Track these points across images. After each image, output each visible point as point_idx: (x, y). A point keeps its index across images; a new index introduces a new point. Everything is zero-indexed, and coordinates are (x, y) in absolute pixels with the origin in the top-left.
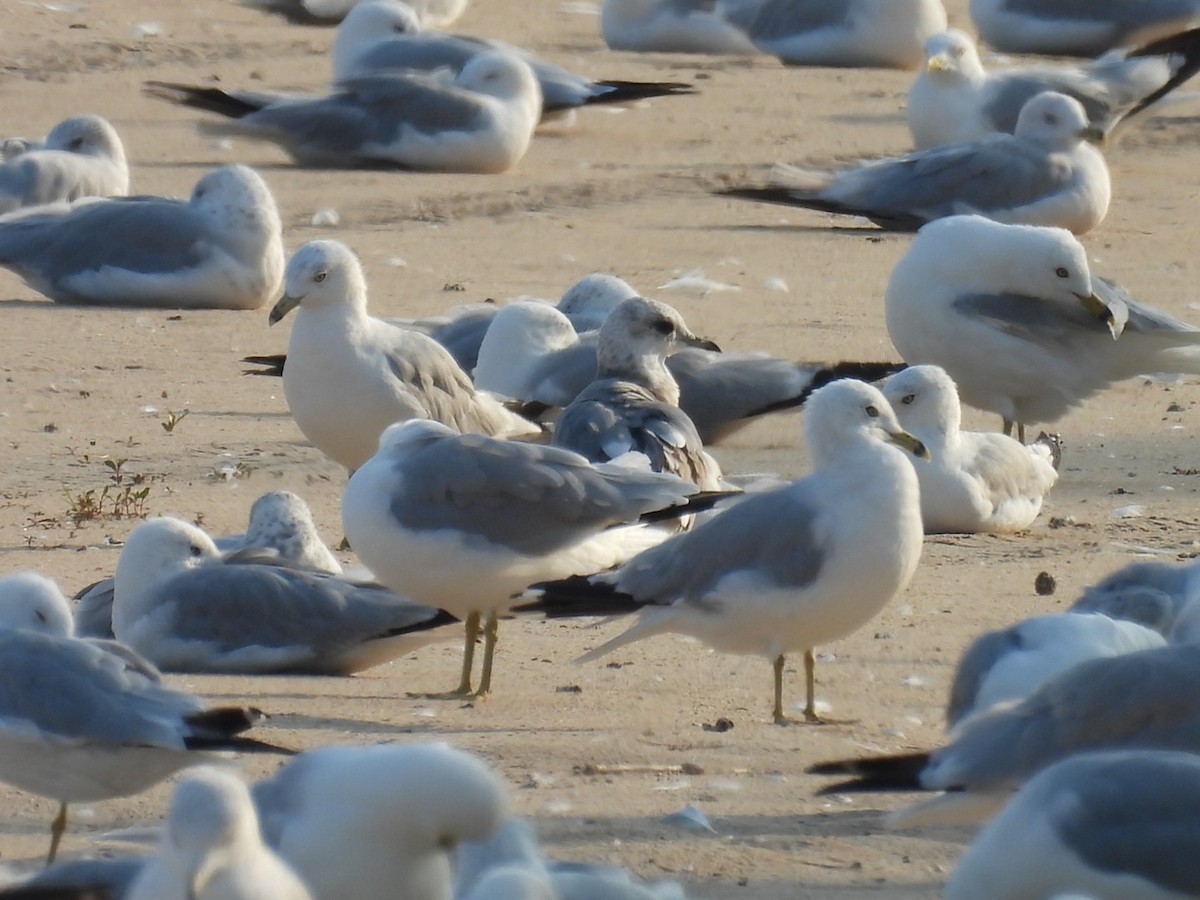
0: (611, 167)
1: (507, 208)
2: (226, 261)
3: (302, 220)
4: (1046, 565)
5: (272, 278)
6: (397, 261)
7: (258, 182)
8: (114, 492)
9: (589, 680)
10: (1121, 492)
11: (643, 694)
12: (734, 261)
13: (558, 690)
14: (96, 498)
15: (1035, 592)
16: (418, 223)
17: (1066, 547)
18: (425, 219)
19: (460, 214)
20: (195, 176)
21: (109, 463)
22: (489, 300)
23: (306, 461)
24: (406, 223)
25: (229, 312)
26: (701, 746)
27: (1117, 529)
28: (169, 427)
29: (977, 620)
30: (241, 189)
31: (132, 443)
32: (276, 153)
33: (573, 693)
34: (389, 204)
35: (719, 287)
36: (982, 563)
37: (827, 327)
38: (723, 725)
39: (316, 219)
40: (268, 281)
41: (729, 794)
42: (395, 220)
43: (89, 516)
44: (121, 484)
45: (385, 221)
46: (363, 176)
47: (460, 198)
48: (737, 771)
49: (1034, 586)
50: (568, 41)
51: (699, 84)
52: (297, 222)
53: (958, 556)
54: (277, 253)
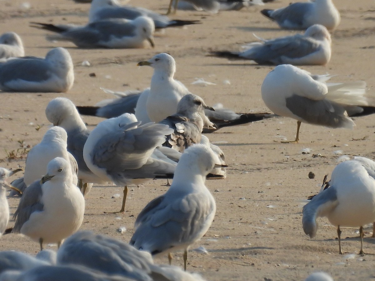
0: (175, 46)
2: (56, 78)
3: (79, 64)
4: (312, 170)
5: (70, 83)
6: (108, 77)
8: (20, 151)
10: (335, 146)
12: (214, 75)
14: (15, 153)
15: (308, 178)
16: (115, 64)
17: (318, 164)
18: (117, 63)
19: (129, 61)
21: (19, 142)
22: (138, 89)
24: (111, 64)
25: (56, 93)
27: (334, 158)
28: (37, 130)
29: (290, 187)
31: (26, 135)
32: (71, 44)
34: (106, 59)
35: (209, 83)
36: (291, 169)
37: (243, 96)
39: (83, 64)
41: (214, 243)
42: (108, 63)
43: (13, 158)
44: (23, 148)
45: (105, 64)
46: (98, 51)
47: (128, 57)
48: (216, 235)
49: (308, 176)
50: (162, 7)
51: (203, 21)
52: (77, 65)
53: (284, 167)
54: (71, 75)
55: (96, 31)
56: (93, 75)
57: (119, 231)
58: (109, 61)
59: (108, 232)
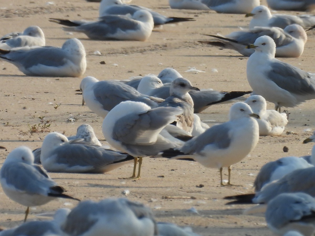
0: (172, 39)
1: (145, 50)
2: (71, 64)
4: (286, 144)
5: (83, 68)
6: (116, 65)
7: (80, 43)
8: (41, 125)
9: (166, 174)
10: (306, 125)
11: (180, 178)
12: (204, 65)
13: (158, 177)
14: (37, 127)
15: (283, 151)
16: (121, 54)
17: (291, 140)
18: (123, 53)
19: (133, 52)
20: (63, 42)
21: (40, 118)
22: (140, 75)
23: (92, 117)
24: (118, 54)
26: (196, 192)
27: (305, 135)
28: (56, 108)
29: (268, 158)
30: (75, 45)
31: (46, 112)
32: (84, 36)
33: (162, 178)
34: (113, 49)
35: (200, 71)
36: (269, 144)
37: (228, 82)
38: (201, 186)
40: (82, 69)
41: (203, 205)
42: (115, 53)
43: (35, 132)
44: (43, 123)
45: (112, 54)
46: (107, 42)
47: (132, 48)
48: (205, 198)
50: (160, 7)
51: (195, 18)
52: (90, 54)
53: (262, 142)
54: (84, 62)
55: (105, 26)
56: (103, 63)
57: (123, 193)
58: (116, 51)
59: (114, 194)
